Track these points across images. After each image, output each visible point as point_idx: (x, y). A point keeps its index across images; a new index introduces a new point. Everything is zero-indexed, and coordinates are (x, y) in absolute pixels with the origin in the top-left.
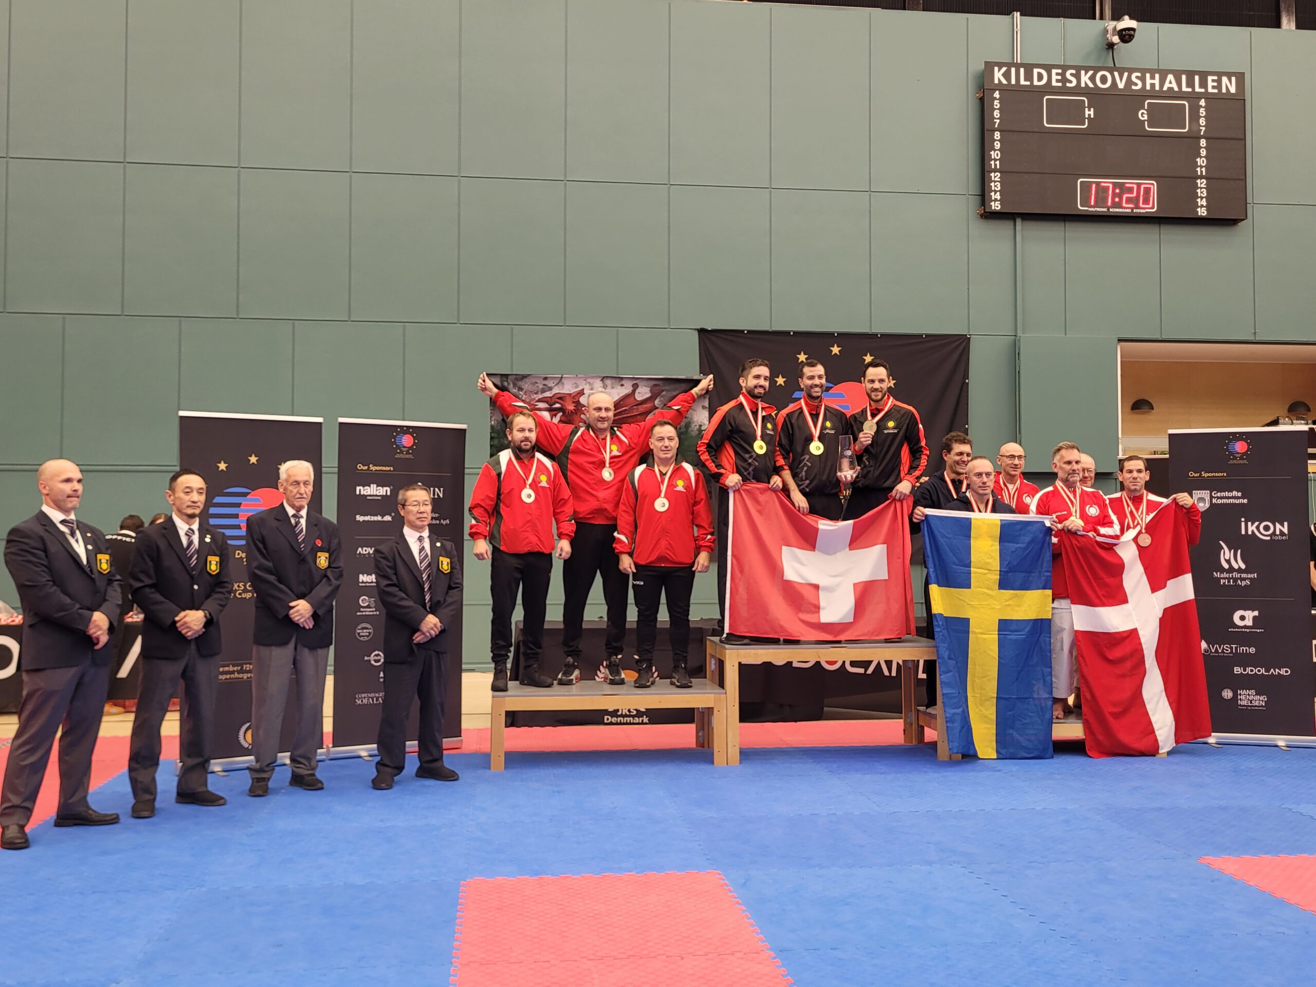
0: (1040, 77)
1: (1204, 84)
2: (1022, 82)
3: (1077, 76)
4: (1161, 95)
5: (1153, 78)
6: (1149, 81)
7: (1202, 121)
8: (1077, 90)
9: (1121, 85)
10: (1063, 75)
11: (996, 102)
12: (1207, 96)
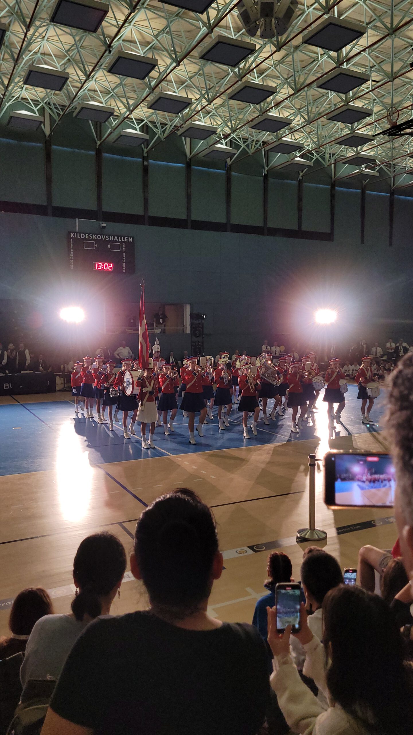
0: (83, 236)
1: (124, 239)
2: (78, 237)
3: (92, 236)
4: (114, 241)
5: (111, 237)
6: (110, 238)
7: (124, 249)
8: (92, 239)
9: (104, 239)
10: (89, 235)
11: (72, 242)
12: (125, 242)
